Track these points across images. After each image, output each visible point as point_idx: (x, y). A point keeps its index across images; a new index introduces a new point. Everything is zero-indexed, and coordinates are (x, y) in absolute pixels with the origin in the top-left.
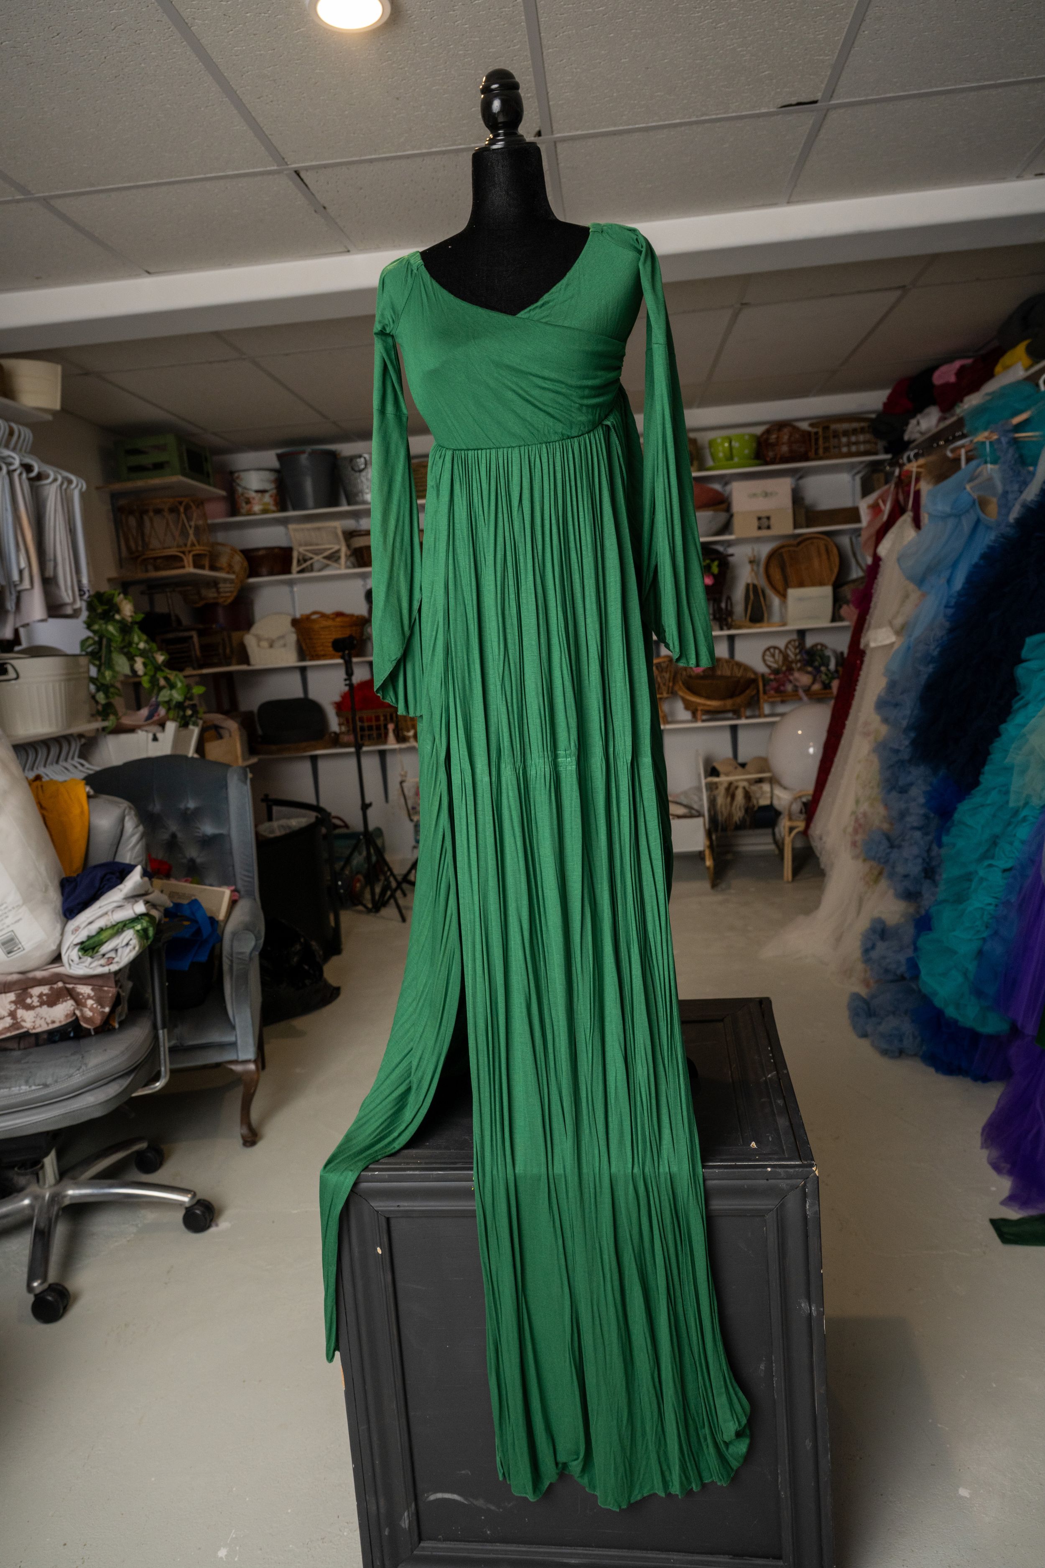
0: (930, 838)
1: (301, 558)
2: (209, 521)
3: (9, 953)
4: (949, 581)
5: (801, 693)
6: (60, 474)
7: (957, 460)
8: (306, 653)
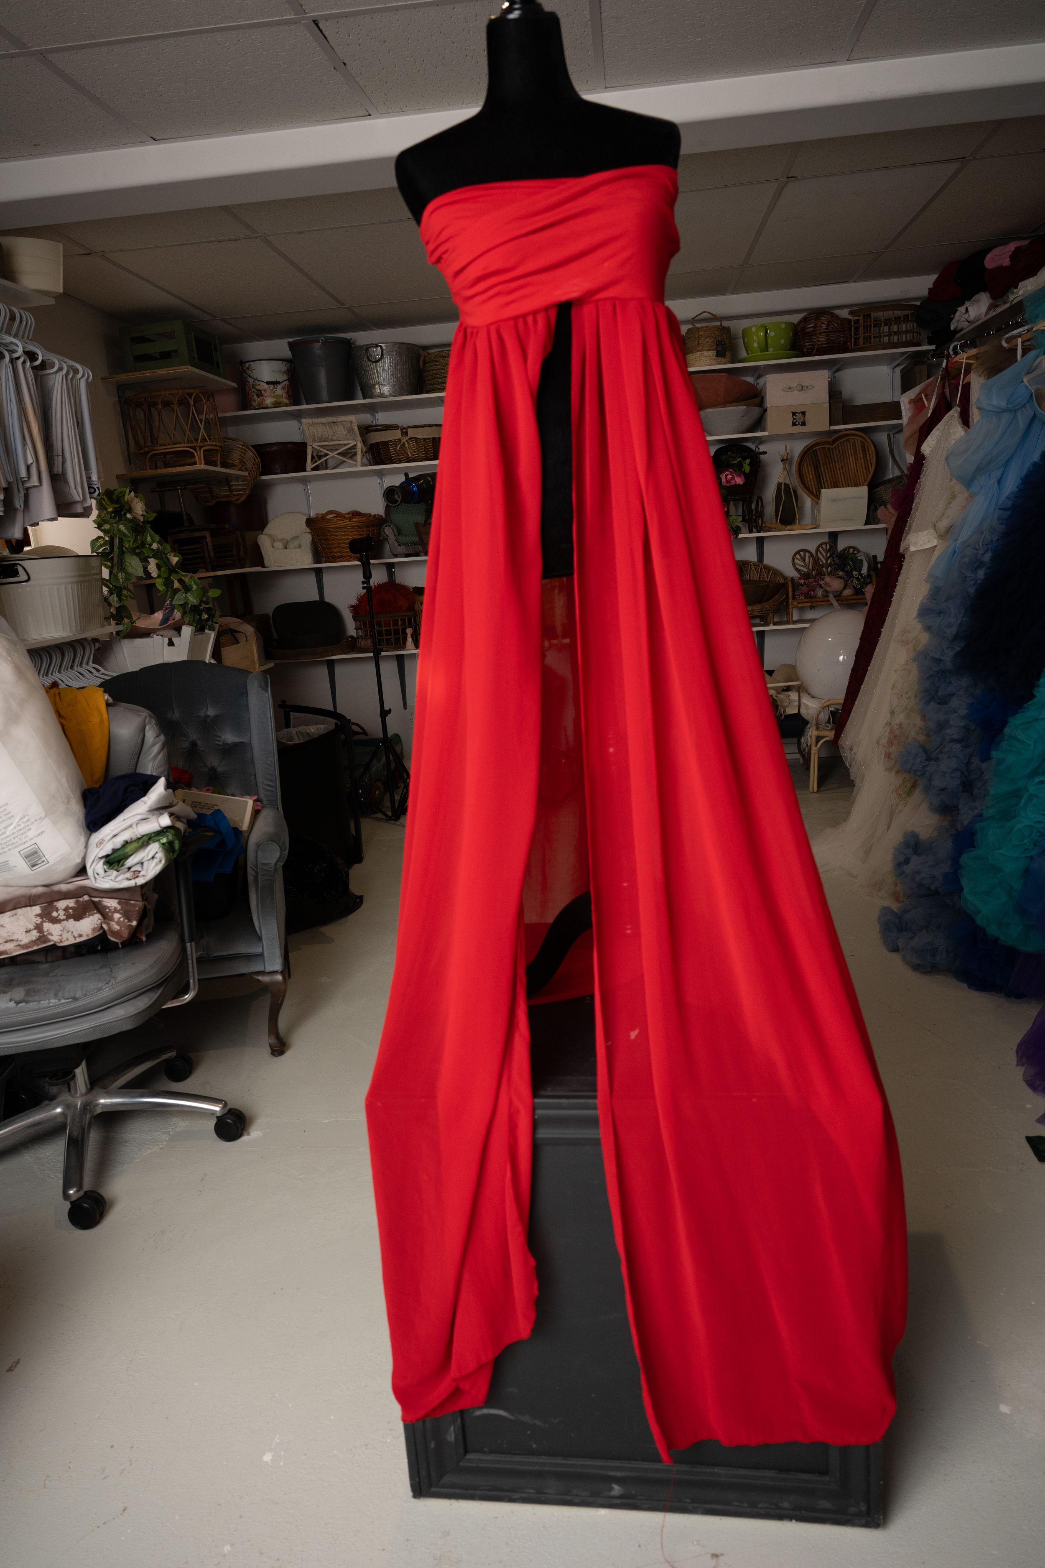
0: (972, 751)
1: (315, 454)
2: (220, 415)
3: (33, 866)
4: (1000, 482)
5: (831, 598)
6: (65, 363)
7: (1014, 350)
8: (321, 555)
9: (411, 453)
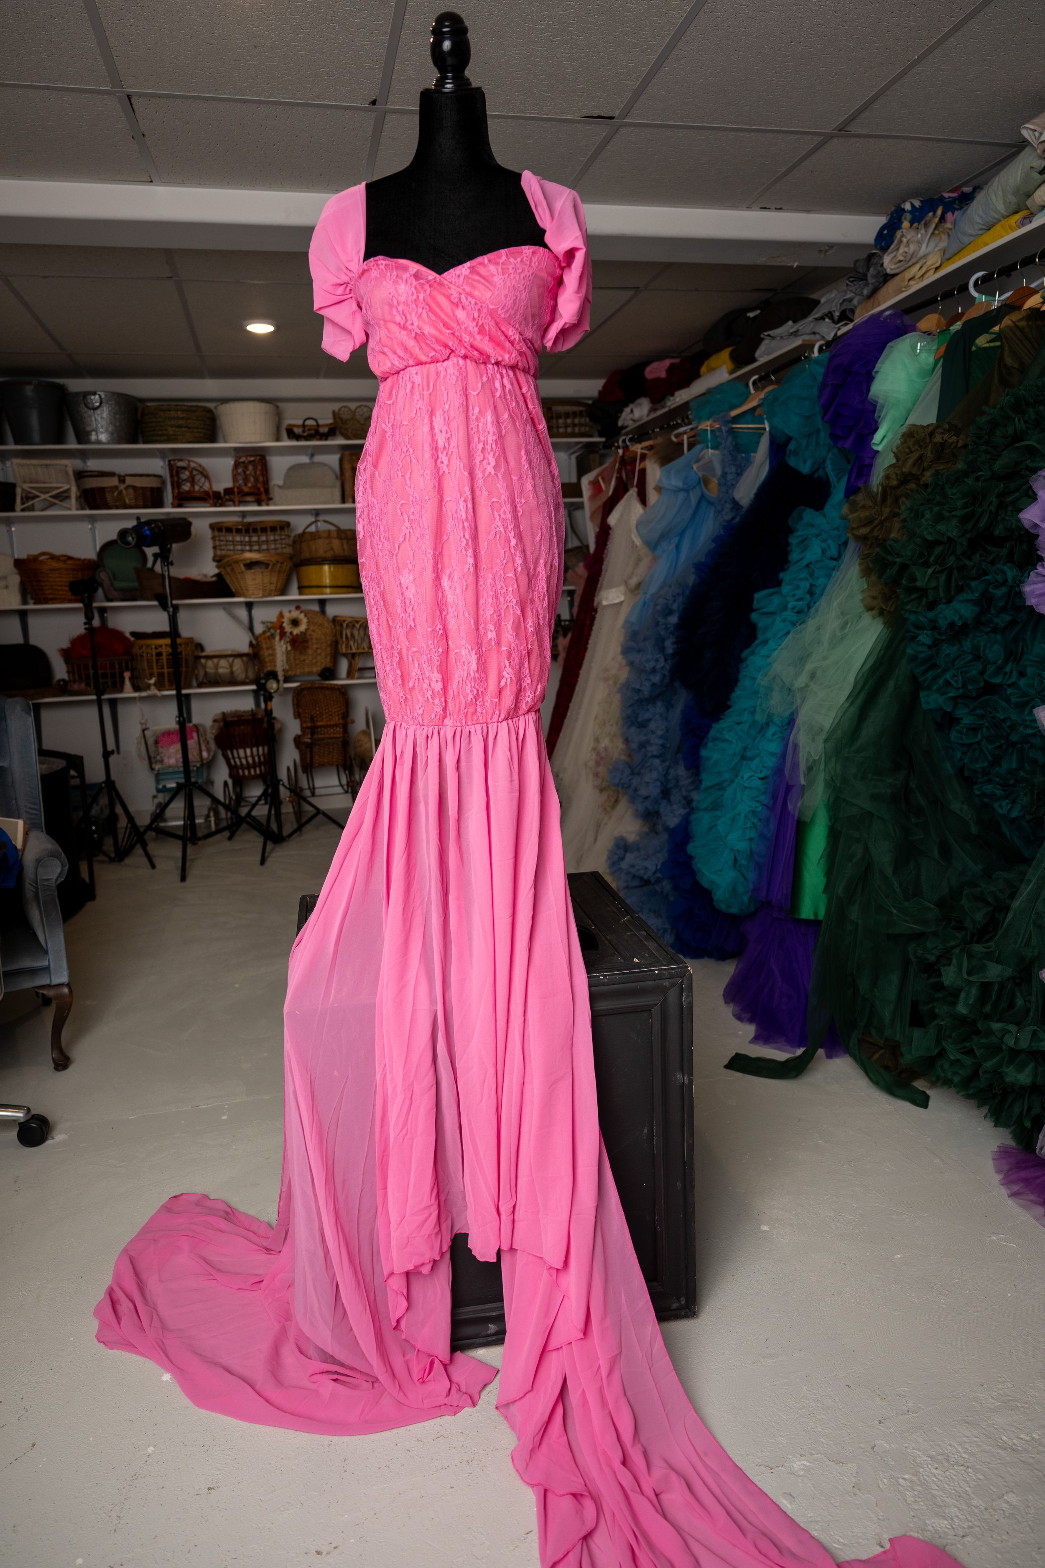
0: (667, 764)
1: (24, 495)
4: (678, 547)
7: (681, 444)
8: (29, 597)
9: (129, 500)
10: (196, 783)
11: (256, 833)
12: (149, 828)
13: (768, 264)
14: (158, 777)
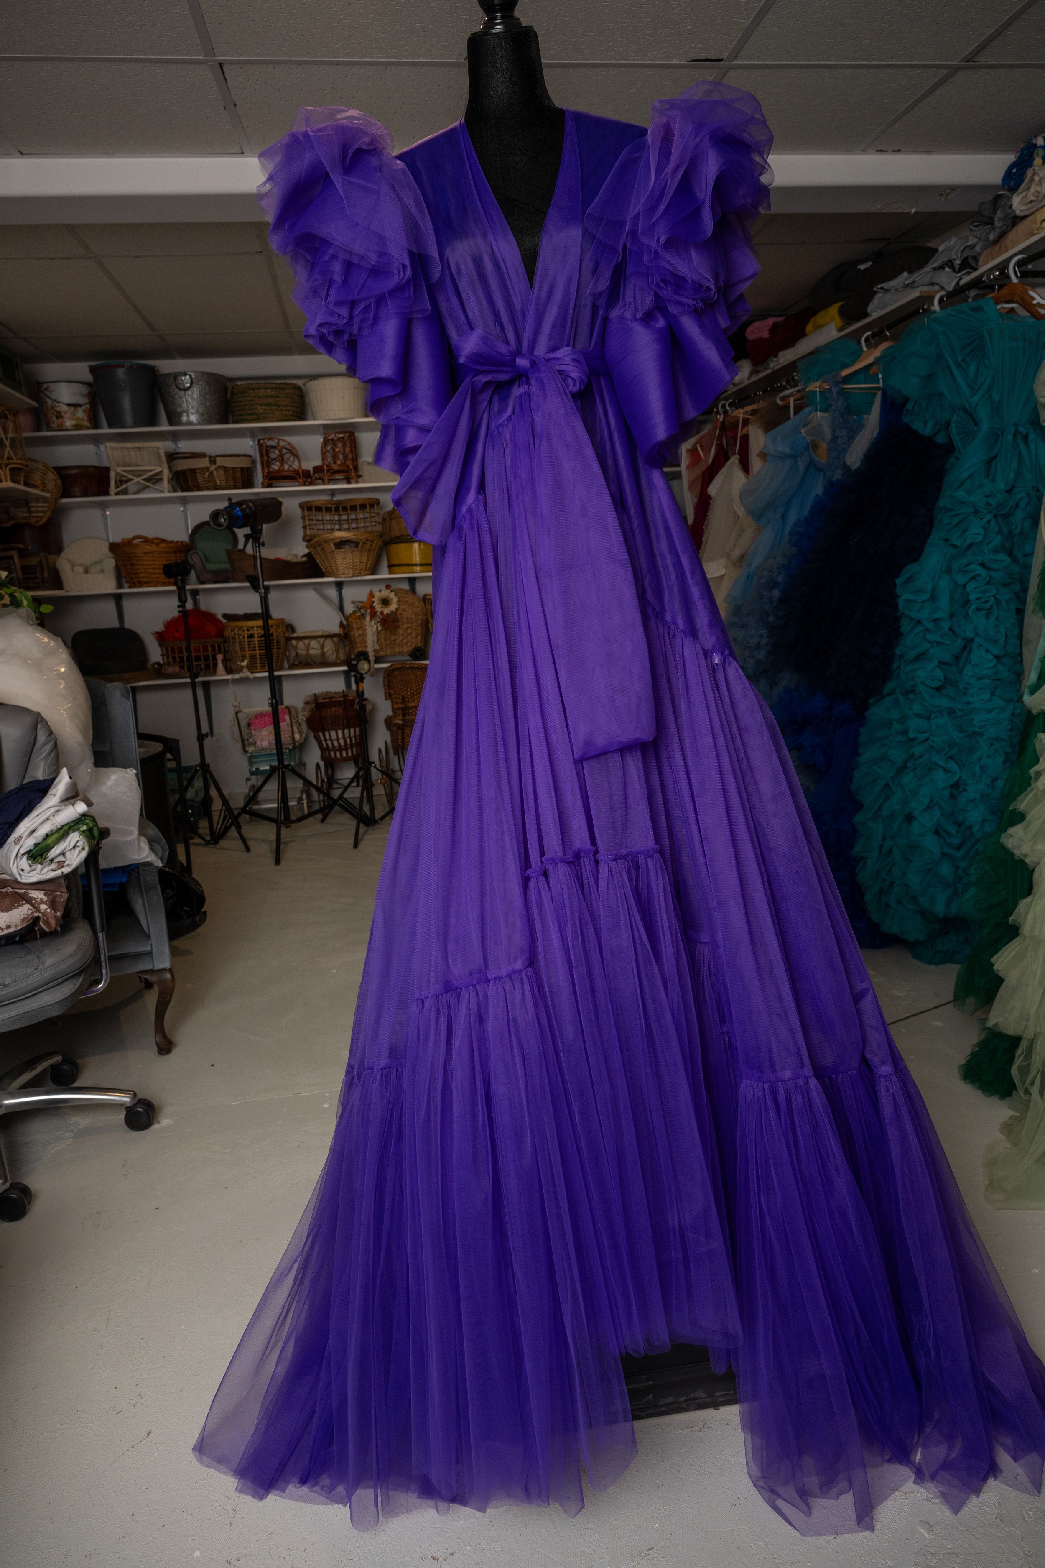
2: (22, 434)
4: (784, 517)
7: (787, 407)
8: (124, 580)
9: (220, 481)
10: (289, 765)
11: (348, 816)
12: (244, 810)
13: (883, 211)
14: (251, 760)
